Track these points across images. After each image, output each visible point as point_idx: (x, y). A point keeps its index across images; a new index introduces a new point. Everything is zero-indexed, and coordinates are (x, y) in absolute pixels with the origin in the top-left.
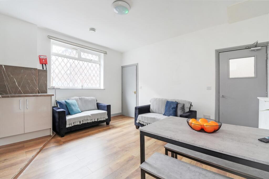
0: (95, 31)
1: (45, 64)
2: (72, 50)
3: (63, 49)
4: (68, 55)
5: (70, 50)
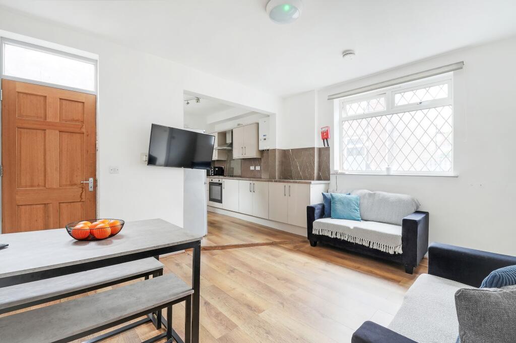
0: (354, 54)
1: (327, 139)
2: (378, 99)
3: (364, 104)
4: (373, 110)
5: (374, 101)
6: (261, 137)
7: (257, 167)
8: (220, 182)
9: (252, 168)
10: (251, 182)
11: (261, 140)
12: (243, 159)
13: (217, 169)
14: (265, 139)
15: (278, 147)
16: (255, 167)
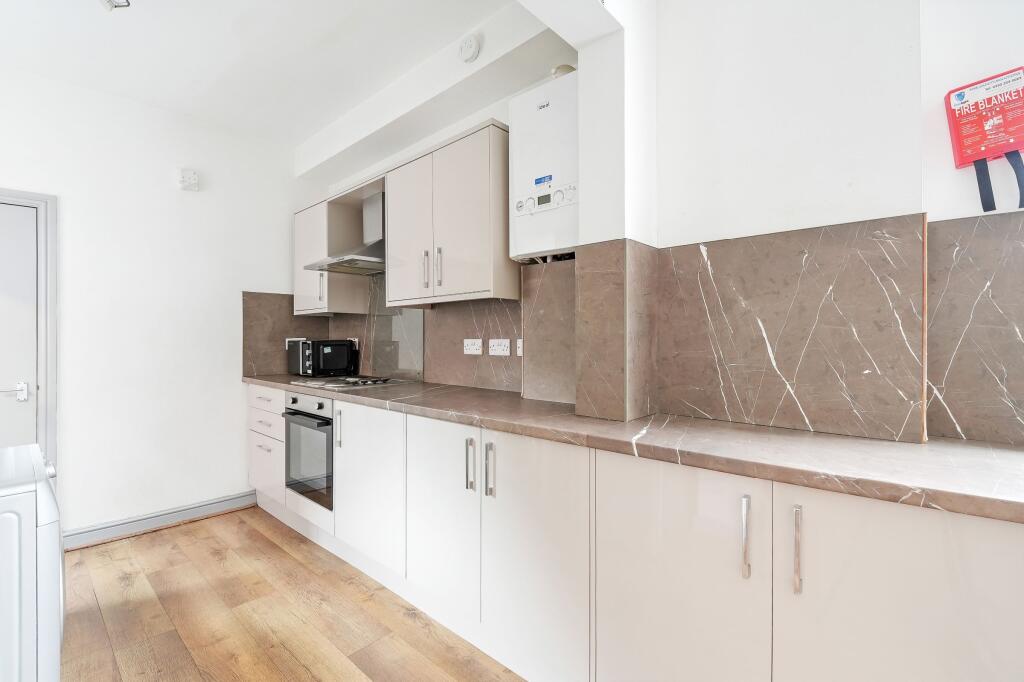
6: (522, 188)
7: (492, 342)
8: (325, 413)
9: (472, 347)
10: (473, 432)
11: (520, 207)
12: (433, 306)
13: (328, 350)
14: (544, 199)
15: (631, 232)
16: (485, 345)
